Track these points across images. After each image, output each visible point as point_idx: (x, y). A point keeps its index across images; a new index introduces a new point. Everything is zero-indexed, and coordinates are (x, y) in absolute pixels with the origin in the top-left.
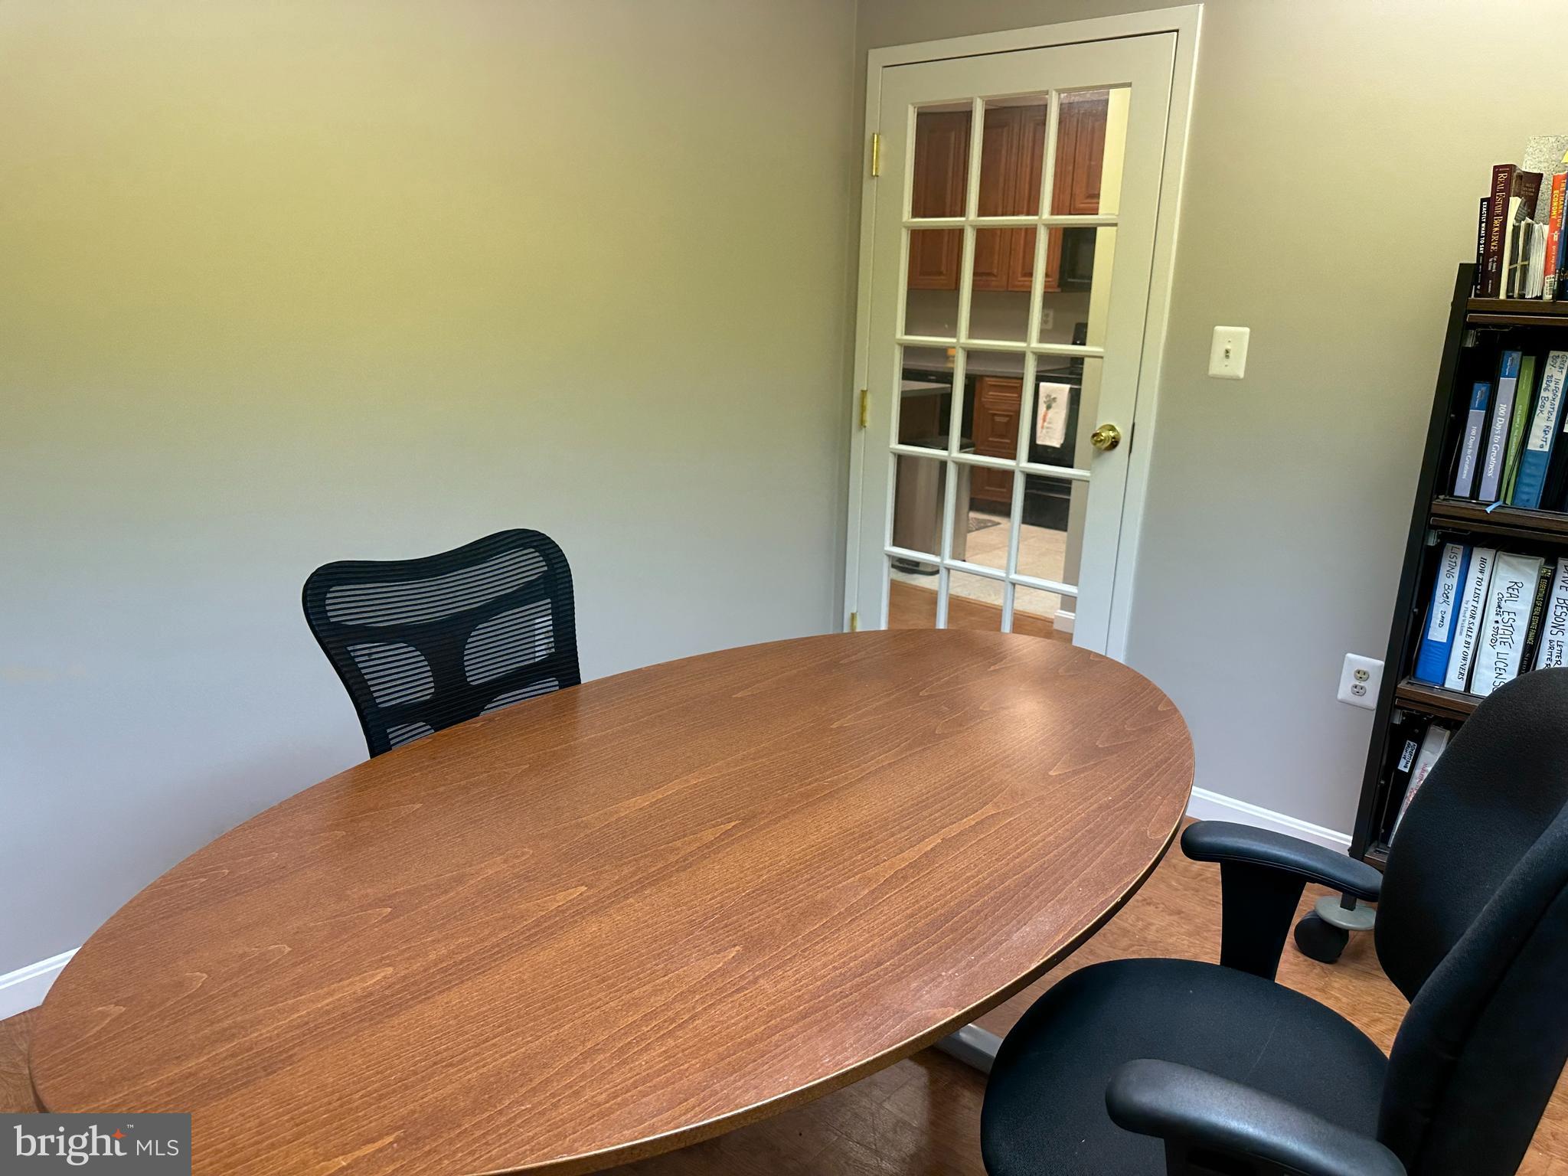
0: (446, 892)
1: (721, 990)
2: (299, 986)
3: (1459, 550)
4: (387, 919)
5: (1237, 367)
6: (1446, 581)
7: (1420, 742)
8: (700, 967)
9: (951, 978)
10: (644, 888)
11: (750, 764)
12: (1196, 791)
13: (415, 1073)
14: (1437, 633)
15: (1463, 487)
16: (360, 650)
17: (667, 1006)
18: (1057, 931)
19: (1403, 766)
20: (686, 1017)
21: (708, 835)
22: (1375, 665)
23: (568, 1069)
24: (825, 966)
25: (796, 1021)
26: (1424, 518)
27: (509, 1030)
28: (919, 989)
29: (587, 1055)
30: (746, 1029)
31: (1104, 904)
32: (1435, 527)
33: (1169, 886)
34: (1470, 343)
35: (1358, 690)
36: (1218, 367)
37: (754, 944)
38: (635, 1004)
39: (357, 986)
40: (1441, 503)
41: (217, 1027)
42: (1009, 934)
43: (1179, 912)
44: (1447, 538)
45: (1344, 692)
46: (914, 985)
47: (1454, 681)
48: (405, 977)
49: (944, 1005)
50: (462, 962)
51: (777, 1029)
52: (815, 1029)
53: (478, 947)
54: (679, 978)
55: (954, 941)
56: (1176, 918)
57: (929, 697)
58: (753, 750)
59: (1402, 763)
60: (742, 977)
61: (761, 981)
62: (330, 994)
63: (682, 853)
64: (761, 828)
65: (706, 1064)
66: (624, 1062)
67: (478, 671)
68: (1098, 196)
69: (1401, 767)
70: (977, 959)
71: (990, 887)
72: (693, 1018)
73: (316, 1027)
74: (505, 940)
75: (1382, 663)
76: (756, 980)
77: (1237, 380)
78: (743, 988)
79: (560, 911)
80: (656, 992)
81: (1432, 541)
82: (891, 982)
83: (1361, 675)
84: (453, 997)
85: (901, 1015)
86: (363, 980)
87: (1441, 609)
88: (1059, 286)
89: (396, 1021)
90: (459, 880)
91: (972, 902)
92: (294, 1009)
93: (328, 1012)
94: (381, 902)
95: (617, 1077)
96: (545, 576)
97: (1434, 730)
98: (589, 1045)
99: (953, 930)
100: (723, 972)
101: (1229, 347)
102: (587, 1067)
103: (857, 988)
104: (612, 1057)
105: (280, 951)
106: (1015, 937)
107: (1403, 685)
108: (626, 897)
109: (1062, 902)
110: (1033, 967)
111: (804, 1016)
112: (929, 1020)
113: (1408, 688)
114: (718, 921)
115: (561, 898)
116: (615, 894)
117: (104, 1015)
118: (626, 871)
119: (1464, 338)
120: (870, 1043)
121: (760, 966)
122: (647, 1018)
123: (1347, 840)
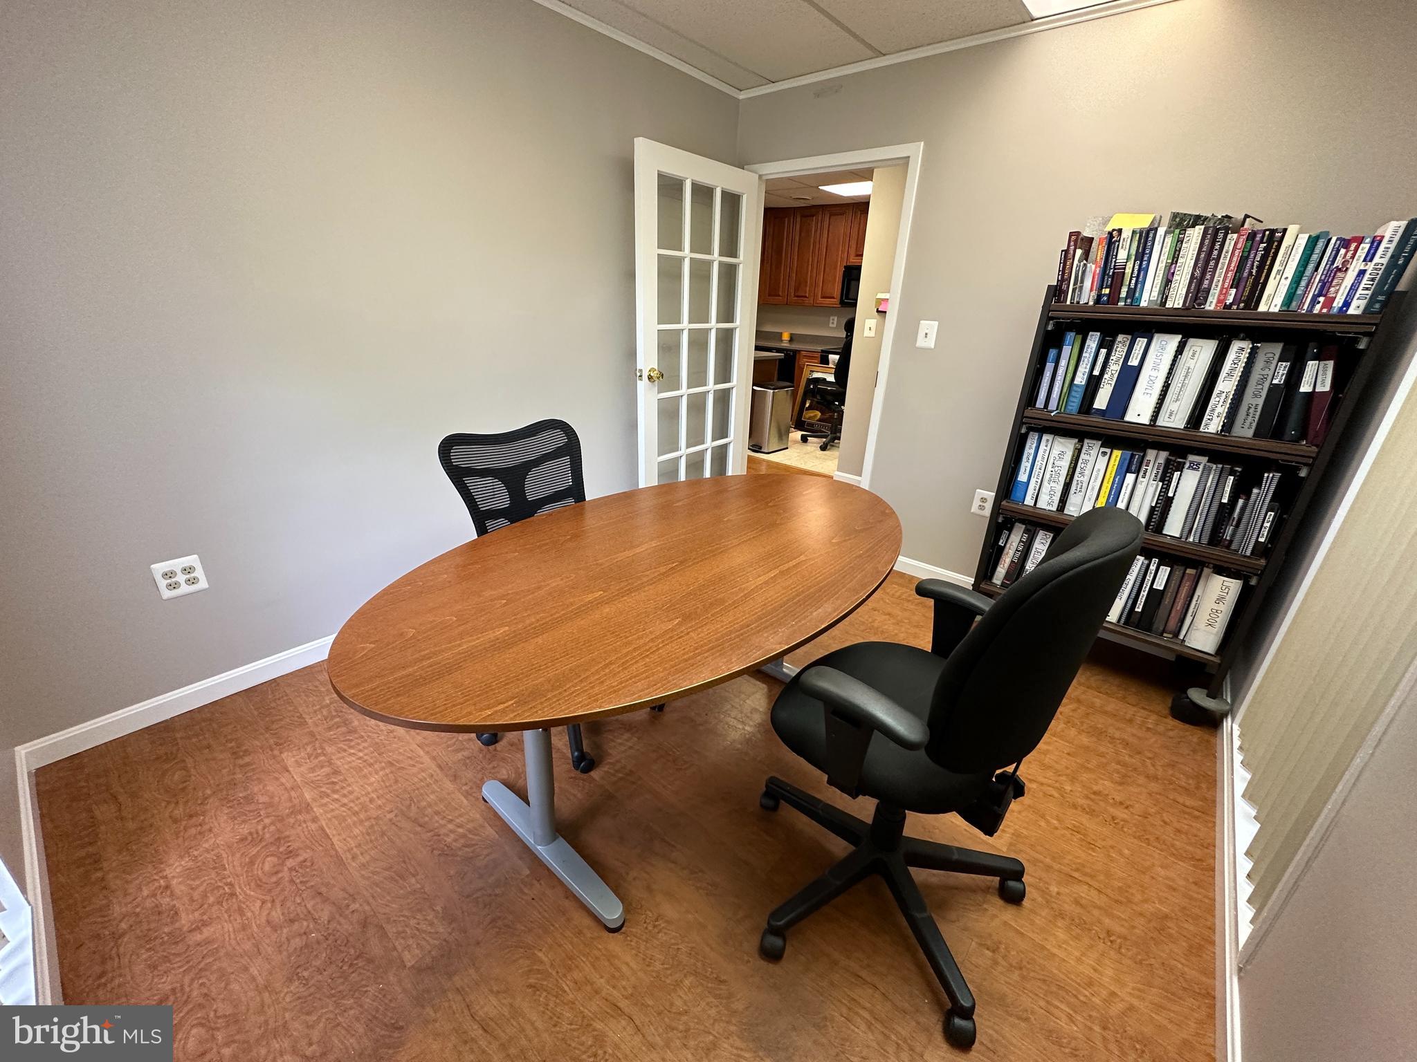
0: (533, 593)
1: (671, 637)
2: (461, 635)
3: (1036, 436)
4: (505, 605)
5: (930, 343)
6: (1029, 450)
7: (1010, 531)
8: (660, 627)
9: (783, 632)
10: (631, 592)
11: (683, 537)
12: (901, 558)
13: (522, 674)
14: (1022, 477)
15: (1040, 403)
16: (470, 481)
17: (645, 644)
18: (835, 611)
19: (1001, 543)
20: (655, 649)
21: (663, 569)
22: (991, 495)
23: (597, 672)
24: (722, 627)
25: (708, 651)
26: (1020, 420)
27: (568, 654)
28: (768, 637)
29: (606, 666)
30: (684, 654)
31: (857, 600)
32: (1025, 423)
33: (885, 602)
34: (1050, 328)
35: (981, 508)
36: (921, 342)
37: (687, 618)
38: (630, 643)
39: (491, 635)
40: (1029, 412)
41: (423, 653)
42: (811, 613)
43: (889, 614)
44: (1030, 429)
45: (974, 509)
46: (765, 635)
47: (1029, 501)
48: (514, 631)
49: (780, 644)
50: (543, 624)
51: (699, 654)
52: (718, 654)
53: (550, 618)
54: (651, 632)
55: (785, 616)
56: (887, 617)
57: (774, 506)
58: (684, 530)
59: (1001, 541)
60: (682, 632)
61: (691, 633)
62: (478, 639)
63: (650, 577)
64: (689, 566)
65: (665, 669)
66: (626, 669)
67: (532, 493)
68: (862, 255)
69: (1000, 543)
70: (796, 623)
71: (803, 592)
72: (658, 649)
73: (472, 654)
74: (564, 614)
75: (994, 494)
76: (688, 633)
77: (931, 349)
78: (682, 637)
79: (590, 602)
80: (639, 638)
81: (1023, 431)
82: (754, 634)
83: (984, 500)
84: (540, 640)
85: (759, 648)
86: (494, 632)
87: (1025, 465)
88: (840, 303)
89: (511, 651)
90: (539, 588)
91: (793, 599)
92: (460, 645)
93: (477, 647)
94: (502, 597)
95: (622, 675)
96: (566, 444)
97: (1017, 525)
98: (607, 661)
99: (784, 611)
100: (672, 630)
101: (927, 331)
102: (607, 671)
103: (738, 636)
104: (619, 666)
105: (451, 620)
106: (815, 614)
107: (1004, 503)
108: (622, 597)
109: (837, 599)
110: (823, 627)
111: (712, 648)
112: (772, 650)
113: (1007, 504)
114: (670, 606)
115: (590, 597)
116: (617, 595)
117: (363, 648)
118: (622, 584)
119: (1047, 324)
120: (745, 660)
121: (691, 627)
122: (635, 649)
123: (972, 580)
